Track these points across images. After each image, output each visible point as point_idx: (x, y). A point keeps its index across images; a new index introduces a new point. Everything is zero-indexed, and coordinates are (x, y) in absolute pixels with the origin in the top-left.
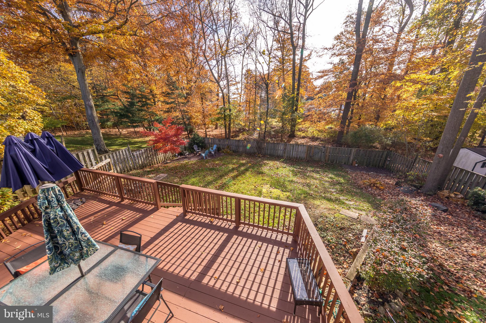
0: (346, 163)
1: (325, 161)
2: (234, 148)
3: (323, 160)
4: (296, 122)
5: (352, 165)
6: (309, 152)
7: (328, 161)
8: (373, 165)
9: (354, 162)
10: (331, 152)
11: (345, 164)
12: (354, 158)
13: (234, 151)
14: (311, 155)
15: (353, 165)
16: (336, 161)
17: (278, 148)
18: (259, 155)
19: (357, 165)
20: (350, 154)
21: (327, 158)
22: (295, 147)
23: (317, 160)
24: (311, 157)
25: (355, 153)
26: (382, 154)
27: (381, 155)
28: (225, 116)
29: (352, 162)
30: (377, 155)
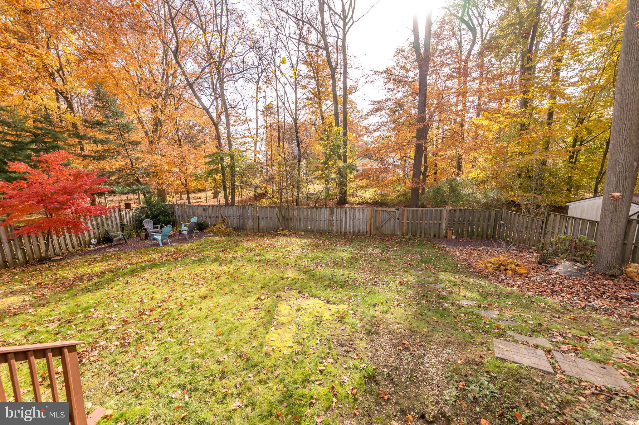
0: (437, 236)
1: (403, 234)
2: (235, 222)
3: (398, 232)
4: (346, 178)
5: (446, 237)
6: (373, 220)
7: (407, 234)
8: (478, 236)
9: (450, 232)
10: (410, 218)
11: (435, 236)
12: (449, 225)
13: (235, 229)
14: (377, 225)
15: (448, 237)
16: (421, 233)
17: (320, 216)
18: (283, 232)
19: (454, 237)
20: (441, 218)
21: (405, 228)
22: (348, 213)
23: (389, 233)
24: (377, 229)
25: (448, 215)
26: (490, 216)
27: (487, 216)
28: (223, 168)
29: (446, 232)
30: (482, 218)
